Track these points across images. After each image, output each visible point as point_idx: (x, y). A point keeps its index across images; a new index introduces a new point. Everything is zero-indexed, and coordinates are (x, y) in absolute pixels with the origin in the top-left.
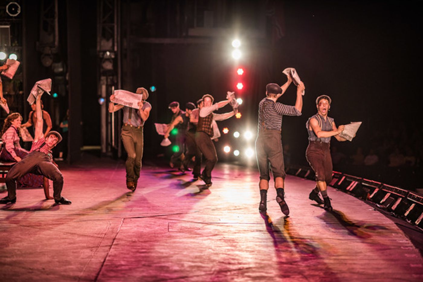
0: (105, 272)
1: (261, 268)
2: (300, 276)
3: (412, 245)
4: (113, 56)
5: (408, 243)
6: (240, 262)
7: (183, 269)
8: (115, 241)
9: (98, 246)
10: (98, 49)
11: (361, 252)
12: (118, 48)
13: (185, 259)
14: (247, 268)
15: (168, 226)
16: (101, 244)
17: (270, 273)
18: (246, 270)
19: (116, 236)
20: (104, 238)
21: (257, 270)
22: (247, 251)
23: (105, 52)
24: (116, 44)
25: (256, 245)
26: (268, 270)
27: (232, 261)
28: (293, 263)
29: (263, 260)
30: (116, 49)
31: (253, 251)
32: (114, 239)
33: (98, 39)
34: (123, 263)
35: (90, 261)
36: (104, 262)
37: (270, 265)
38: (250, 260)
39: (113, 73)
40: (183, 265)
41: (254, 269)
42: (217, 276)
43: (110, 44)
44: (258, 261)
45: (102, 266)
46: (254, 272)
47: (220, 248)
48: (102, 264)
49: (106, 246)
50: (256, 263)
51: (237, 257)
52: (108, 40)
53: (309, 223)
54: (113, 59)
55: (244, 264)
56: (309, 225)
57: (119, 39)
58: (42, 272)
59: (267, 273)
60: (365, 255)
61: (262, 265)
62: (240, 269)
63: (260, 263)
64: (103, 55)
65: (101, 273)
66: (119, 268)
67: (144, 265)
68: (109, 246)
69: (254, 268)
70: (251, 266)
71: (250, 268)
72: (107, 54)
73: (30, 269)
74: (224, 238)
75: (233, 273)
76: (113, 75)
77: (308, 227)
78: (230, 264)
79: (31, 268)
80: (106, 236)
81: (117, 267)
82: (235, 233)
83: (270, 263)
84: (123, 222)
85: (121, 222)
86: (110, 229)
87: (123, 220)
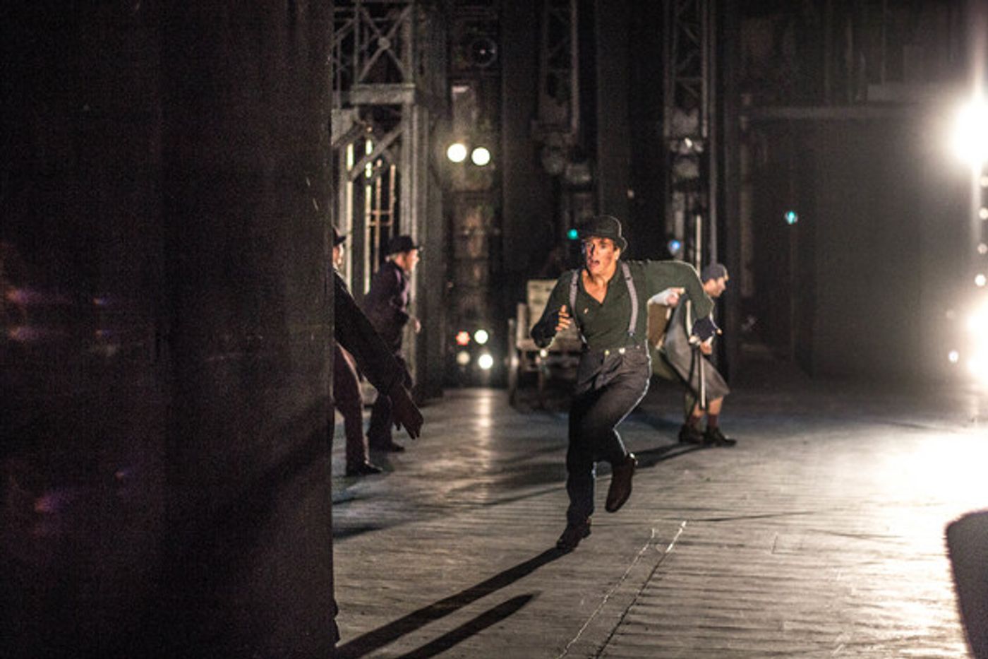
0: (621, 639)
4: (699, 149)
6: (900, 623)
8: (657, 570)
10: (667, 133)
12: (709, 131)
13: (788, 614)
14: (909, 639)
15: (776, 540)
17: (954, 650)
18: (905, 642)
19: (661, 561)
20: (635, 564)
21: (928, 642)
22: (922, 600)
23: (681, 140)
24: (705, 122)
26: (952, 642)
27: (884, 622)
30: (705, 134)
31: (935, 602)
32: (656, 567)
33: (667, 111)
35: (597, 613)
36: (624, 616)
38: (921, 621)
39: (700, 184)
40: (780, 628)
41: (922, 641)
42: (842, 652)
43: (693, 121)
44: (938, 624)
45: (619, 625)
46: (921, 646)
47: (867, 593)
48: (618, 621)
50: (932, 628)
51: (897, 615)
52: (688, 113)
54: (699, 155)
55: (906, 629)
57: (712, 110)
58: (498, 635)
59: (946, 649)
62: (894, 640)
63: (939, 628)
64: (678, 146)
65: (612, 639)
67: (701, 626)
68: (642, 582)
69: (925, 637)
70: (919, 633)
71: (917, 638)
72: (685, 144)
74: (885, 569)
75: (875, 648)
76: (699, 190)
78: (877, 627)
80: (642, 559)
81: (647, 629)
82: (912, 559)
84: (684, 530)
85: (678, 530)
86: (653, 546)
87: (684, 524)
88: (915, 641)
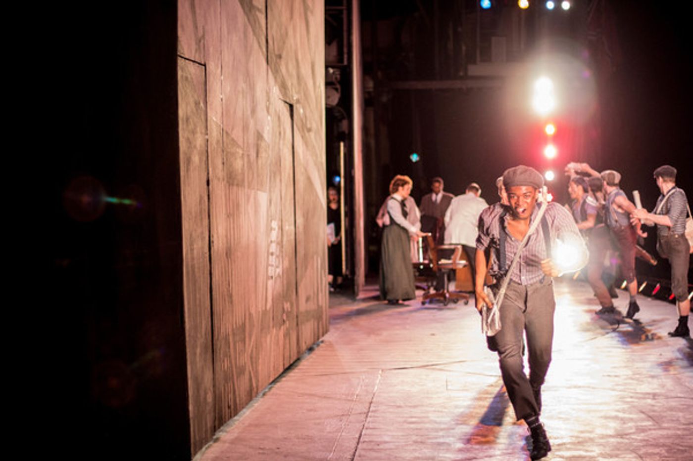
0: (363, 453)
1: (579, 443)
2: (634, 455)
8: (372, 405)
9: (350, 413)
14: (559, 445)
15: (447, 382)
16: (353, 410)
17: (592, 451)
19: (373, 398)
20: (356, 401)
21: (573, 447)
25: (574, 409)
26: (589, 446)
28: (624, 436)
29: (582, 432)
31: (567, 419)
32: (371, 403)
34: (387, 439)
35: (341, 436)
36: (360, 437)
37: (591, 440)
38: (563, 433)
41: (568, 446)
44: (576, 434)
45: (358, 443)
46: (569, 449)
48: (357, 440)
49: (360, 414)
50: (572, 436)
56: (652, 376)
58: (277, 453)
59: (587, 451)
61: (581, 440)
63: (577, 437)
65: (357, 453)
66: (381, 447)
67: (416, 442)
68: (365, 413)
69: (570, 443)
70: (564, 441)
71: (564, 444)
73: (260, 448)
77: (650, 379)
79: (262, 447)
80: (358, 397)
81: (378, 445)
83: (592, 436)
84: (381, 375)
85: (378, 377)
86: (363, 387)
87: (380, 372)
88: (564, 446)
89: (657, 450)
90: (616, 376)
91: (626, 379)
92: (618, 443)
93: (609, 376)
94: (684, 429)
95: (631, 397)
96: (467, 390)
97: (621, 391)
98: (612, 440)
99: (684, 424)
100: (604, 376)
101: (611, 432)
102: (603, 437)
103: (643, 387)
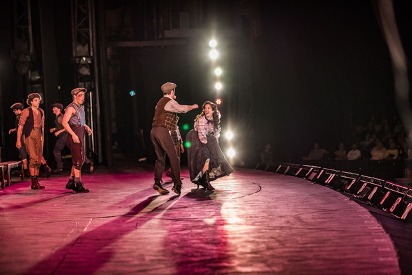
0: (62, 269)
3: (383, 230)
4: (89, 62)
5: (380, 229)
6: (203, 254)
7: (143, 263)
8: (80, 239)
9: (61, 245)
10: (74, 54)
11: (330, 240)
12: (93, 53)
13: (147, 253)
14: (209, 260)
15: (137, 224)
17: (233, 263)
18: (208, 262)
19: (81, 235)
20: (68, 237)
22: (212, 243)
23: (81, 57)
24: (91, 49)
25: (224, 238)
26: (231, 260)
27: (196, 254)
28: (258, 253)
29: (228, 251)
30: (92, 55)
31: (219, 244)
33: (74, 45)
34: (83, 260)
35: (50, 259)
36: (63, 259)
37: (234, 256)
38: (214, 252)
39: (90, 78)
40: (144, 260)
43: (86, 49)
44: (222, 252)
45: (61, 263)
46: (216, 262)
47: (186, 242)
48: (60, 261)
49: (69, 245)
50: (220, 254)
51: (201, 250)
52: (84, 46)
53: (281, 215)
54: (89, 64)
55: (207, 256)
56: (281, 217)
57: (94, 43)
59: (229, 263)
60: (333, 243)
62: (202, 261)
64: (80, 60)
65: (57, 271)
66: (78, 265)
69: (217, 259)
70: (214, 257)
72: (83, 59)
75: (194, 264)
76: (90, 81)
77: (279, 218)
78: (193, 256)
80: (71, 235)
81: (76, 264)
83: (234, 253)
84: (91, 222)
85: (89, 222)
86: (76, 229)
87: (91, 219)
89: (281, 261)
90: (256, 217)
91: (262, 219)
92: (253, 258)
93: (251, 217)
94: (301, 248)
95: (265, 229)
96: (150, 229)
97: (259, 225)
98: (249, 255)
99: (301, 244)
100: (247, 217)
101: (248, 250)
102: (242, 253)
103: (273, 223)
